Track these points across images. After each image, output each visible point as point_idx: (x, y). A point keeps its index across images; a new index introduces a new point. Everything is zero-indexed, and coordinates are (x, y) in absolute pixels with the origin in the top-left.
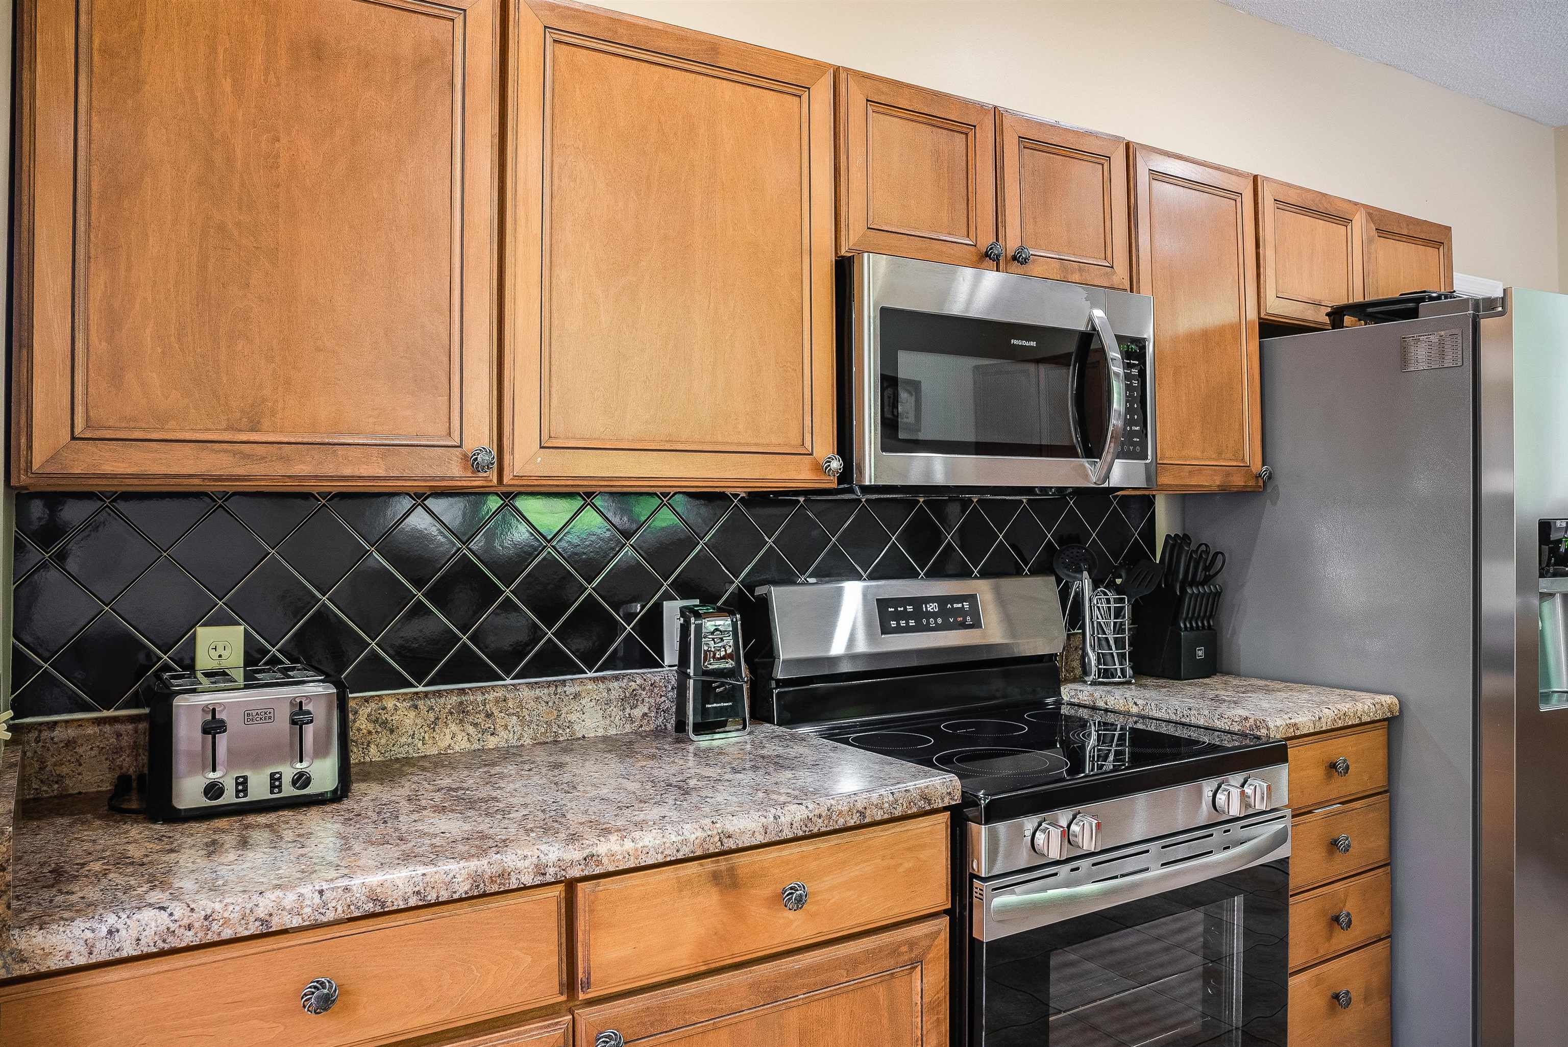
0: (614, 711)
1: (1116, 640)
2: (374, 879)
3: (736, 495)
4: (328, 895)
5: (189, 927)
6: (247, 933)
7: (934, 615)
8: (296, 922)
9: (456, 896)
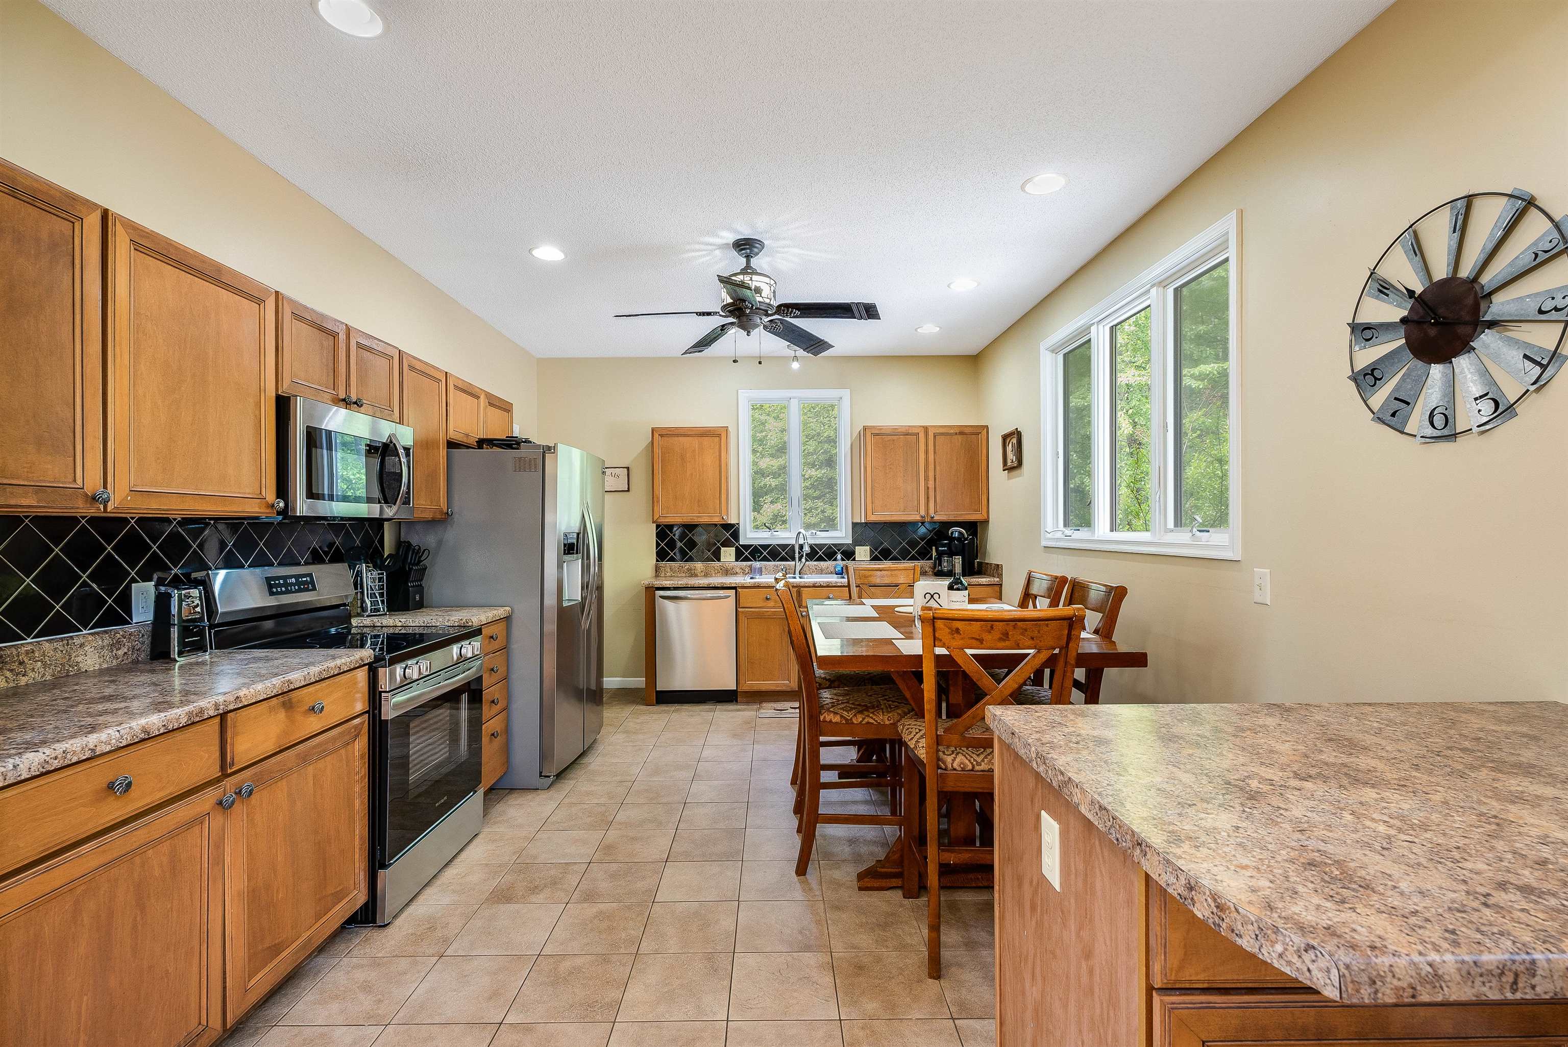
0: (105, 652)
1: (379, 594)
2: (143, 721)
3: (175, 519)
4: (122, 732)
5: (56, 758)
6: (84, 758)
7: (294, 585)
8: (108, 748)
9: (181, 725)
